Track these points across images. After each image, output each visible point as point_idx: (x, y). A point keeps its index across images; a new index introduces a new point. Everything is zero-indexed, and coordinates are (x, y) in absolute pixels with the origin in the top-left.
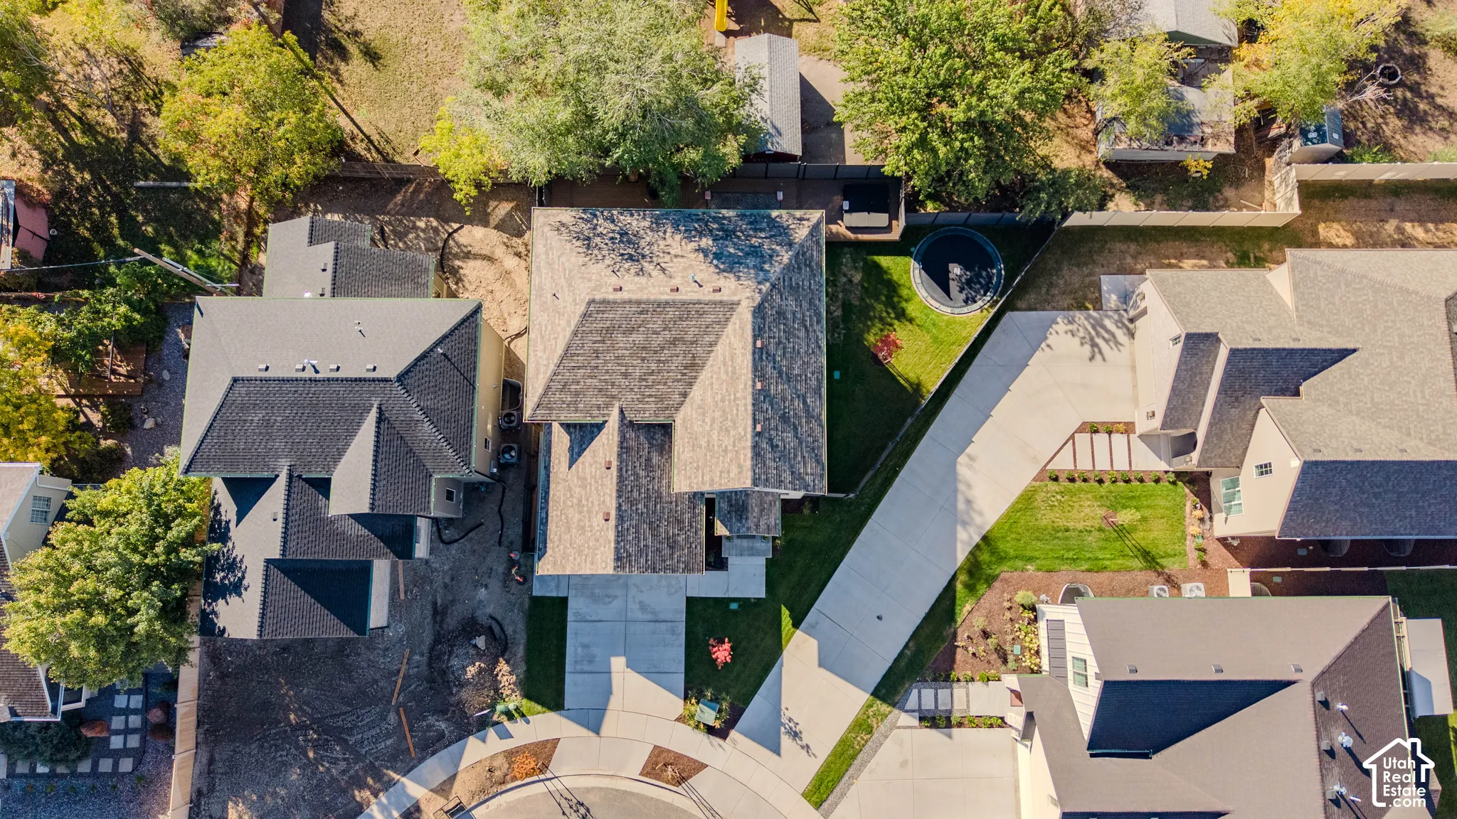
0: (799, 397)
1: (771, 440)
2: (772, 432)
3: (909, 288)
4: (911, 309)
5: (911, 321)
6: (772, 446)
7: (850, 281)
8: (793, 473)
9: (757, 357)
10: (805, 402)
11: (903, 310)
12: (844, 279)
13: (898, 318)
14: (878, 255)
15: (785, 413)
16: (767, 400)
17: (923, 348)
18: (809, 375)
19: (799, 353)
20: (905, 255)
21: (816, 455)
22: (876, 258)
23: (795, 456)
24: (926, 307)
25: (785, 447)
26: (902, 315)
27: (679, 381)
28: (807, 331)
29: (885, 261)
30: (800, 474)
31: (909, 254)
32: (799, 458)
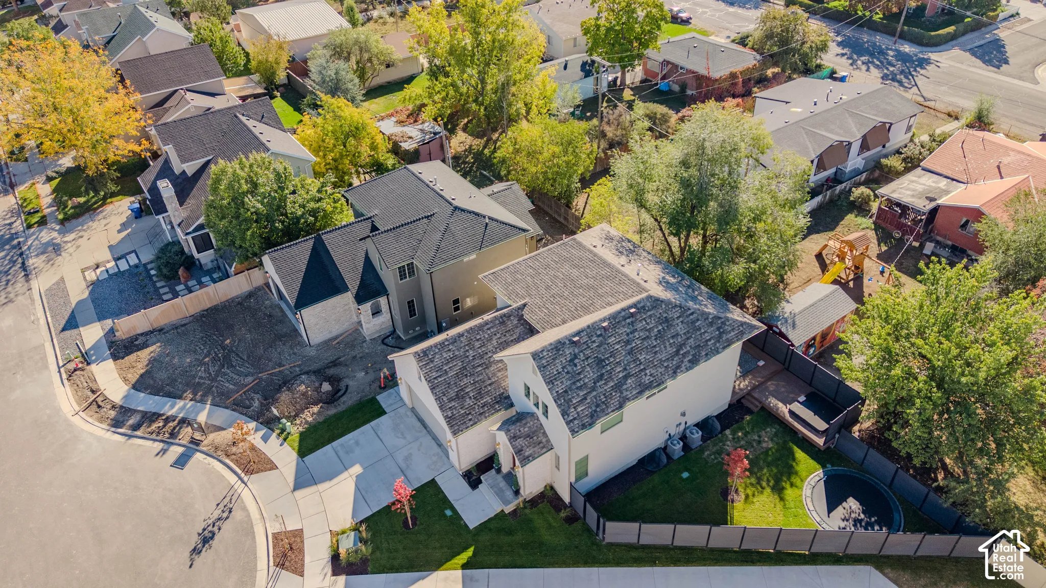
0: (625, 369)
1: (575, 356)
2: (581, 354)
3: (802, 481)
4: (789, 493)
5: (782, 499)
6: (572, 360)
7: (759, 442)
8: (566, 392)
9: (623, 313)
10: (626, 377)
11: (783, 488)
12: (756, 438)
13: (773, 489)
14: (798, 447)
15: (603, 360)
16: (601, 338)
17: (771, 520)
18: (648, 371)
19: (656, 353)
20: (819, 463)
21: (595, 411)
22: (796, 449)
23: (580, 388)
24: (801, 501)
25: (579, 374)
26: (778, 490)
27: (570, 311)
28: (677, 353)
29: (800, 454)
30: (570, 400)
31: (823, 466)
32: (582, 393)
